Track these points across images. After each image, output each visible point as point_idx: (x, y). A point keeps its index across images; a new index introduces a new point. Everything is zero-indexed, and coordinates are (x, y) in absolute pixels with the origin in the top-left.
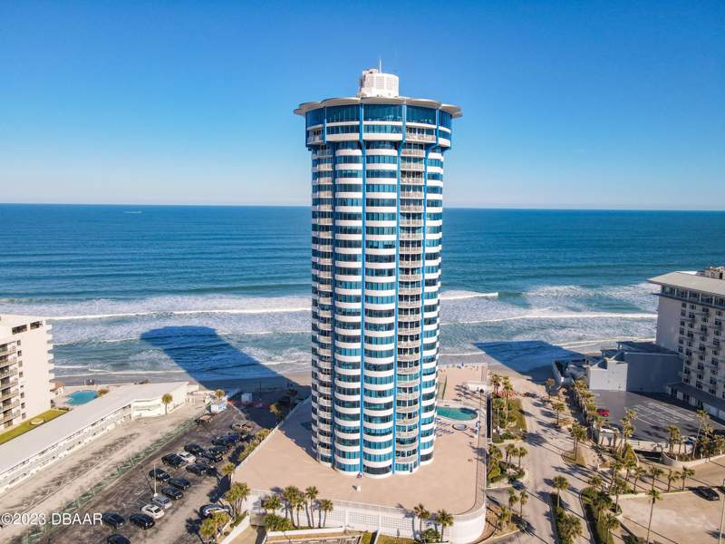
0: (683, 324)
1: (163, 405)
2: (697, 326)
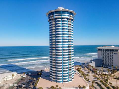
1: (12, 77)
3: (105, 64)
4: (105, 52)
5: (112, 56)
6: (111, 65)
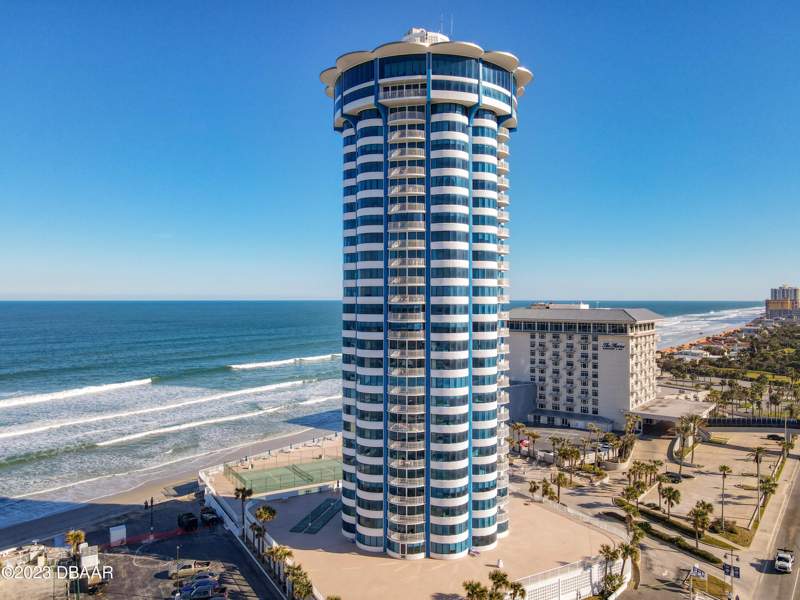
3: (549, 407)
4: (549, 336)
5: (595, 357)
6: (585, 410)
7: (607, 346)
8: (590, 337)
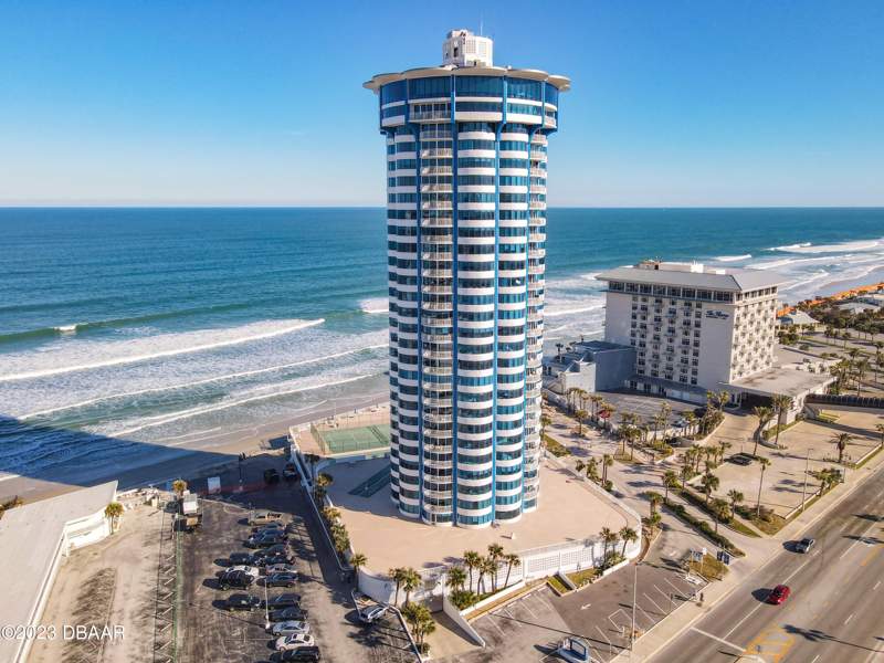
0: (634, 317)
1: (107, 522)
2: (650, 318)
3: (648, 373)
4: (651, 300)
5: (698, 325)
6: (683, 379)
7: (710, 314)
8: (694, 304)
